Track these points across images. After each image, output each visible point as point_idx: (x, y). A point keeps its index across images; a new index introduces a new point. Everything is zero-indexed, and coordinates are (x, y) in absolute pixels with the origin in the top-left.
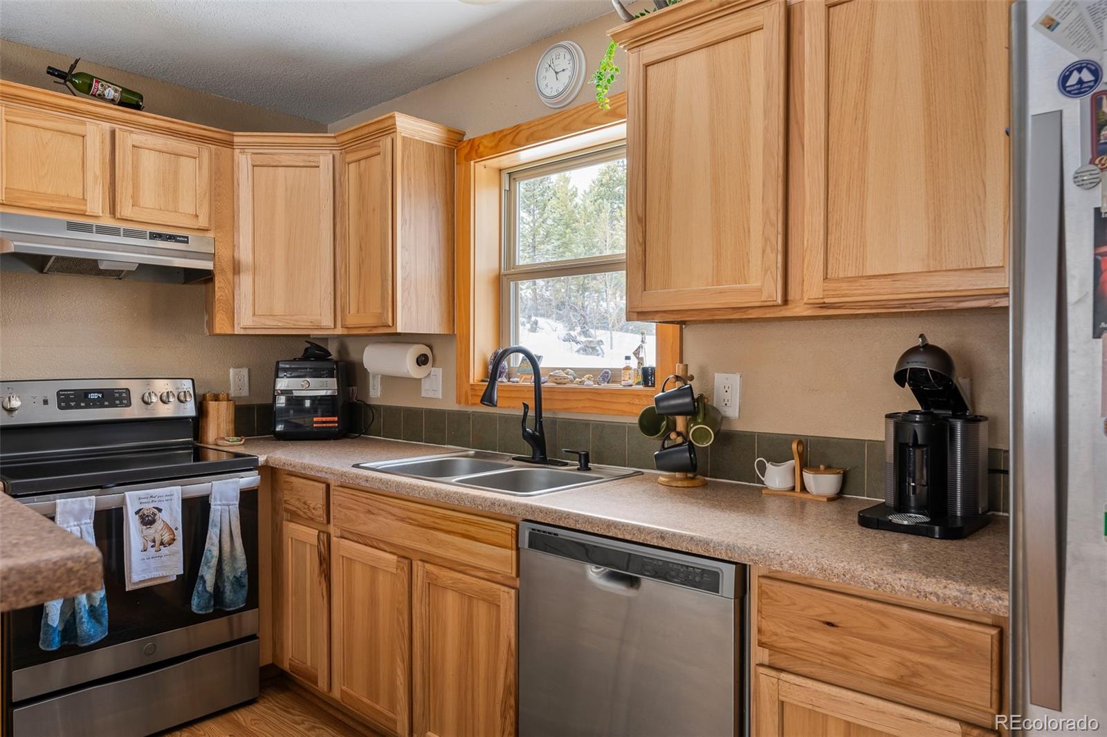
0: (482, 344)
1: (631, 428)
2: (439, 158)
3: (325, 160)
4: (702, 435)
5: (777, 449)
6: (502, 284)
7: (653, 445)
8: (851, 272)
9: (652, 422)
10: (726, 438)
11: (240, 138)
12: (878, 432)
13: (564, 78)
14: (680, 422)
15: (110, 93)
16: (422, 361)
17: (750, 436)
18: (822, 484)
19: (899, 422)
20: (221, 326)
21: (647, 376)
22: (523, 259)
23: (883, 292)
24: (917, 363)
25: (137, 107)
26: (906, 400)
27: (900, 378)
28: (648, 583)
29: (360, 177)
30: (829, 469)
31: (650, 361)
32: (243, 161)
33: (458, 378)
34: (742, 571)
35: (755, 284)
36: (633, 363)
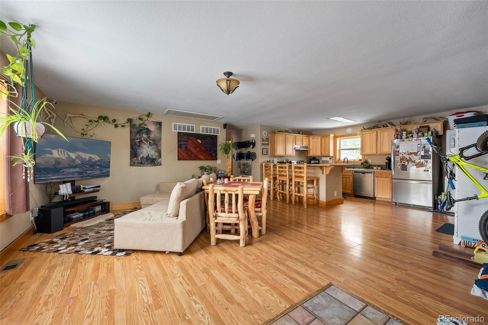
0: (338, 158)
1: (359, 165)
2: (333, 138)
3: (320, 138)
4: (368, 165)
5: (375, 166)
6: (339, 151)
7: (363, 166)
8: (382, 151)
9: (362, 164)
10: (370, 165)
11: (311, 136)
12: (385, 164)
13: (350, 131)
14: (365, 164)
15: (301, 133)
16: (330, 159)
17: (372, 165)
18: (380, 168)
19: (386, 163)
20: (308, 156)
21: (360, 160)
22: (342, 148)
23: (385, 153)
24: (388, 158)
25: (302, 134)
26: (387, 161)
27: (386, 159)
28: (366, 174)
29: (325, 140)
30: (380, 167)
31: (361, 158)
32: (311, 138)
33: (335, 161)
34: (374, 172)
35: (374, 152)
36: (358, 159)
